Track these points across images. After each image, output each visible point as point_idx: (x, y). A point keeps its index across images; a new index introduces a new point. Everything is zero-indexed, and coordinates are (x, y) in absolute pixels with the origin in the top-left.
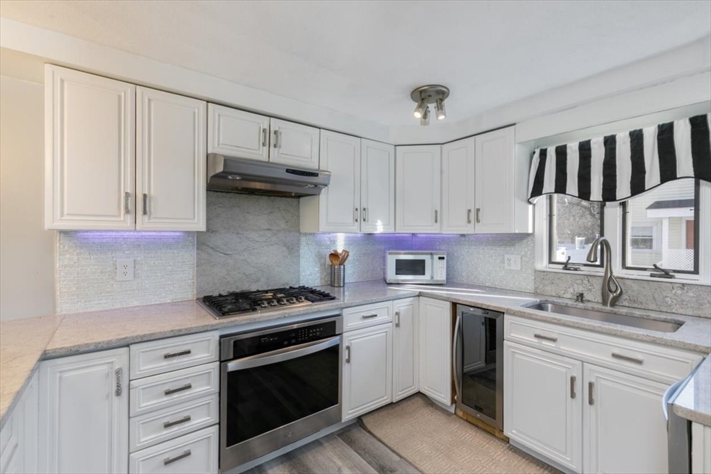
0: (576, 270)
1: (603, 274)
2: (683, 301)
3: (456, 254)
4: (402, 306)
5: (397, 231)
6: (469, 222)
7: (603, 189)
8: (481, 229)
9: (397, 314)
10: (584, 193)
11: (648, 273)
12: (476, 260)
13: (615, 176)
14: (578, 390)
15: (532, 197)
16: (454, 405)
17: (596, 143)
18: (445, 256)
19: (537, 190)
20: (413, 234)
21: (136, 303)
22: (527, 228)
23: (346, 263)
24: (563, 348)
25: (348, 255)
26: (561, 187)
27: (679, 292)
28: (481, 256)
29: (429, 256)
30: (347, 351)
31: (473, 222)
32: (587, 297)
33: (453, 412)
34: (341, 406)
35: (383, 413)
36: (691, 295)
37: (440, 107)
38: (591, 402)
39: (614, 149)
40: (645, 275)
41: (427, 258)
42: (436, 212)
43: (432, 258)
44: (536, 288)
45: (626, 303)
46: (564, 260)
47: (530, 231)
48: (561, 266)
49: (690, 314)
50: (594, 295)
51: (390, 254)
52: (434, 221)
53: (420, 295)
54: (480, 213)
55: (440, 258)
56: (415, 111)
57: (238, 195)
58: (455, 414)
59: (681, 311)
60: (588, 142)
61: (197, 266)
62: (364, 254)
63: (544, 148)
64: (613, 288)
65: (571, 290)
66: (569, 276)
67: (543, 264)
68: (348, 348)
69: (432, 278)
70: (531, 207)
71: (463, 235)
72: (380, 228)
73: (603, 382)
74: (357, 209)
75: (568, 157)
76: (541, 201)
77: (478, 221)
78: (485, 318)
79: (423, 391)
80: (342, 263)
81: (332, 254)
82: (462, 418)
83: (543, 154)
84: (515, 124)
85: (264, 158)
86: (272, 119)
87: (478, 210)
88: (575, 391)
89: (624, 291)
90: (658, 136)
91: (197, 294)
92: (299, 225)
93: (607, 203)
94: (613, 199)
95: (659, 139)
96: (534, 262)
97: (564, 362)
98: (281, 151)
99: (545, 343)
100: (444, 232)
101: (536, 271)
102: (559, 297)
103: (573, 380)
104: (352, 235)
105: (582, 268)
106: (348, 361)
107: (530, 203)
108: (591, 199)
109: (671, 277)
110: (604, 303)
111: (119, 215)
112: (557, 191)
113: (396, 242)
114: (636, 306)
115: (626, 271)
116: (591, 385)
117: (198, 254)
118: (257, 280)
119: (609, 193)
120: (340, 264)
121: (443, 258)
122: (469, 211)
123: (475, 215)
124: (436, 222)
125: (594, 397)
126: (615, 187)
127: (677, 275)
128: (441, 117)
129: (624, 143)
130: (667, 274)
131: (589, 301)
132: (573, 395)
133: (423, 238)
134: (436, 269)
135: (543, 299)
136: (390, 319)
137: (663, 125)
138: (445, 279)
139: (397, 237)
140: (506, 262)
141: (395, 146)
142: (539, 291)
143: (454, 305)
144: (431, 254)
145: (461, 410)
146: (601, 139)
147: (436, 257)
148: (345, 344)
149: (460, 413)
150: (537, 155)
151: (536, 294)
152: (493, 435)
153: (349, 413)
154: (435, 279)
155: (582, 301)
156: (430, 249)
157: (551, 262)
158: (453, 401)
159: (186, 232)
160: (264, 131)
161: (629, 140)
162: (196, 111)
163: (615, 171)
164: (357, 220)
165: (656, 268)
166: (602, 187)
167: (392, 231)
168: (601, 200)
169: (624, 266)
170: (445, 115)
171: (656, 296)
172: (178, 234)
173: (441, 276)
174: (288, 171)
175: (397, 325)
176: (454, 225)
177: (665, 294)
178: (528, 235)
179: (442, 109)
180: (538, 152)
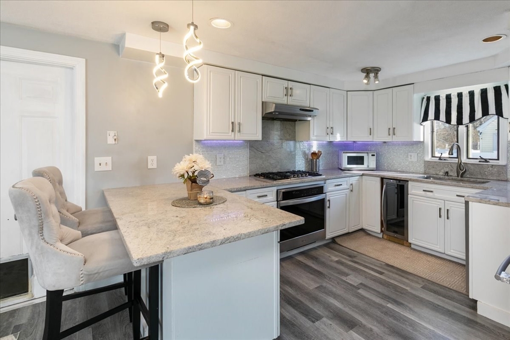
0: (445, 160)
1: (457, 162)
2: (492, 173)
3: (381, 153)
4: (354, 180)
5: (348, 140)
6: (389, 135)
7: (457, 119)
8: (395, 139)
9: (352, 184)
10: (448, 120)
11: (478, 160)
12: (392, 156)
13: (462, 113)
14: (442, 214)
15: (422, 122)
16: (382, 233)
17: (453, 96)
18: (375, 154)
19: (425, 118)
20: (354, 142)
21: (224, 177)
22: (420, 139)
23: (320, 158)
24: (436, 195)
25: (321, 154)
26: (437, 117)
27: (491, 169)
28: (395, 154)
29: (366, 154)
30: (328, 202)
31: (391, 135)
32: (450, 173)
33: (381, 237)
34: (325, 230)
35: (345, 237)
36: (496, 170)
37: (376, 77)
38: (448, 218)
39: (462, 99)
40: (476, 162)
41: (365, 155)
42: (370, 129)
43: (368, 155)
44: (425, 171)
45: (468, 176)
46: (439, 155)
47: (422, 140)
48: (438, 159)
49: (495, 179)
50: (453, 174)
51: (344, 153)
52: (369, 134)
53: (363, 175)
54: (395, 130)
55: (372, 155)
56: (364, 79)
57: (267, 121)
58: (383, 238)
59: (491, 178)
60: (450, 95)
61: (250, 158)
62: (328, 153)
63: (429, 96)
64: (462, 169)
65: (443, 171)
66: (441, 164)
67: (428, 158)
68: (329, 201)
69: (368, 166)
70: (422, 127)
71: (385, 142)
72: (338, 138)
73: (453, 208)
74: (328, 128)
75: (441, 102)
76: (427, 124)
77: (394, 134)
78: (398, 184)
79: (364, 227)
80: (318, 158)
81: (313, 153)
82: (386, 239)
83: (428, 99)
84: (413, 84)
85: (285, 102)
86: (289, 82)
87: (394, 128)
88: (441, 214)
89: (467, 170)
90: (481, 94)
91: (250, 173)
92: (295, 137)
93: (460, 126)
94: (462, 124)
95: (481, 96)
96: (424, 157)
97: (436, 202)
98: (293, 98)
99: (428, 193)
100: (375, 141)
101: (425, 161)
102: (437, 175)
103: (440, 209)
104: (321, 142)
105: (448, 159)
106: (329, 207)
107: (422, 125)
108: (452, 123)
109: (488, 162)
110: (458, 176)
111: (229, 133)
112: (435, 119)
113: (344, 147)
114: (472, 177)
115: (468, 160)
116: (448, 210)
117: (250, 152)
118: (276, 167)
119: (460, 121)
120: (317, 159)
121: (374, 155)
122: (389, 129)
123: (392, 131)
124: (370, 134)
125: (449, 216)
126: (462, 118)
127: (490, 161)
128: (377, 82)
129: (467, 96)
130: (486, 161)
131: (451, 176)
132: (440, 216)
133: (360, 144)
134: (370, 162)
135: (429, 175)
136: (348, 187)
137: (483, 89)
138: (375, 167)
139: (345, 144)
140: (409, 157)
141: (347, 91)
142: (426, 172)
143: (382, 179)
144: (367, 153)
145: (386, 235)
146: (456, 94)
147: (370, 155)
148: (328, 199)
149: (385, 237)
150: (425, 100)
151: (425, 173)
152: (403, 244)
153: (329, 235)
154: (370, 167)
155: (448, 176)
156: (366, 150)
157: (432, 157)
158: (382, 231)
159: (244, 140)
160: (286, 88)
161: (468, 95)
162: (258, 80)
163: (462, 110)
164: (328, 134)
165: (482, 158)
166: (456, 117)
167: (345, 140)
168: (456, 124)
169: (468, 158)
170: (379, 81)
171: (481, 171)
172: (241, 142)
173: (373, 165)
174: (300, 109)
175: (352, 191)
176: (380, 137)
177: (485, 170)
178: (420, 142)
179: (377, 78)
180: (426, 98)
